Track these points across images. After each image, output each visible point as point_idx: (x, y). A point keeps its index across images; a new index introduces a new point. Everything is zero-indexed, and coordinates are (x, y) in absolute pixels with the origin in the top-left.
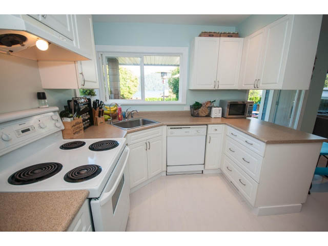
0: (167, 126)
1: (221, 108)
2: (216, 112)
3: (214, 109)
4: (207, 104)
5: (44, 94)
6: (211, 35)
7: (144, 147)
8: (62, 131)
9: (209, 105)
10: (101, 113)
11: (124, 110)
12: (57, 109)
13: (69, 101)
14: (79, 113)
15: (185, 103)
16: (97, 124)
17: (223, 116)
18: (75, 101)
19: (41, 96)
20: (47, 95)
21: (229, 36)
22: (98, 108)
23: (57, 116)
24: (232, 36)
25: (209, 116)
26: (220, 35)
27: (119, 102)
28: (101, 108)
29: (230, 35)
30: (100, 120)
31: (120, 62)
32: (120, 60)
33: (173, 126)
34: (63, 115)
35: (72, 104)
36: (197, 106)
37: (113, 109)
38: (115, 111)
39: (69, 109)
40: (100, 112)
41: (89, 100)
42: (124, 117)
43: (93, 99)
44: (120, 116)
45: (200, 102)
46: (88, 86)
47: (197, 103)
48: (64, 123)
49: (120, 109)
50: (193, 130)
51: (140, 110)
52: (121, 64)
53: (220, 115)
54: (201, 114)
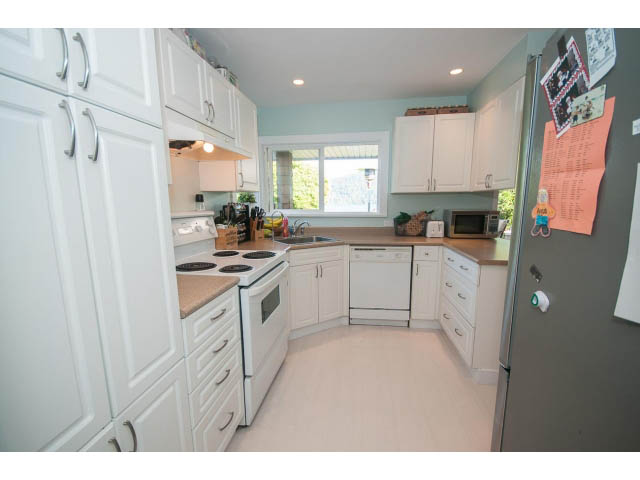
0: (351, 245)
1: (442, 223)
2: (435, 228)
3: (430, 224)
4: (420, 215)
5: (202, 196)
6: (422, 112)
7: (314, 272)
8: (216, 239)
9: (423, 217)
10: (260, 225)
11: (291, 223)
12: (212, 213)
13: (224, 207)
14: (235, 220)
15: (385, 215)
16: (254, 240)
17: (446, 234)
18: (232, 207)
19: (199, 198)
20: (205, 198)
21: (451, 112)
22: (257, 219)
23: (212, 222)
24: (456, 112)
25: (423, 234)
26: (437, 111)
27: (287, 213)
28: (260, 218)
29: (453, 110)
30: (259, 234)
31: (294, 156)
32: (295, 154)
33: (358, 246)
34: (218, 221)
35: (228, 210)
36: (403, 219)
37: (277, 221)
38: (280, 224)
39: (224, 215)
40: (259, 223)
41: (247, 207)
42: (292, 233)
43: (252, 206)
44: (285, 231)
45: (409, 213)
46: (247, 188)
47: (402, 213)
48: (218, 231)
49: (286, 222)
50: (389, 253)
51: (314, 224)
52: (295, 160)
53: (441, 233)
54: (409, 232)
